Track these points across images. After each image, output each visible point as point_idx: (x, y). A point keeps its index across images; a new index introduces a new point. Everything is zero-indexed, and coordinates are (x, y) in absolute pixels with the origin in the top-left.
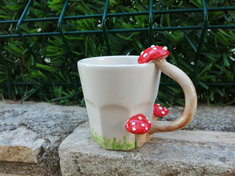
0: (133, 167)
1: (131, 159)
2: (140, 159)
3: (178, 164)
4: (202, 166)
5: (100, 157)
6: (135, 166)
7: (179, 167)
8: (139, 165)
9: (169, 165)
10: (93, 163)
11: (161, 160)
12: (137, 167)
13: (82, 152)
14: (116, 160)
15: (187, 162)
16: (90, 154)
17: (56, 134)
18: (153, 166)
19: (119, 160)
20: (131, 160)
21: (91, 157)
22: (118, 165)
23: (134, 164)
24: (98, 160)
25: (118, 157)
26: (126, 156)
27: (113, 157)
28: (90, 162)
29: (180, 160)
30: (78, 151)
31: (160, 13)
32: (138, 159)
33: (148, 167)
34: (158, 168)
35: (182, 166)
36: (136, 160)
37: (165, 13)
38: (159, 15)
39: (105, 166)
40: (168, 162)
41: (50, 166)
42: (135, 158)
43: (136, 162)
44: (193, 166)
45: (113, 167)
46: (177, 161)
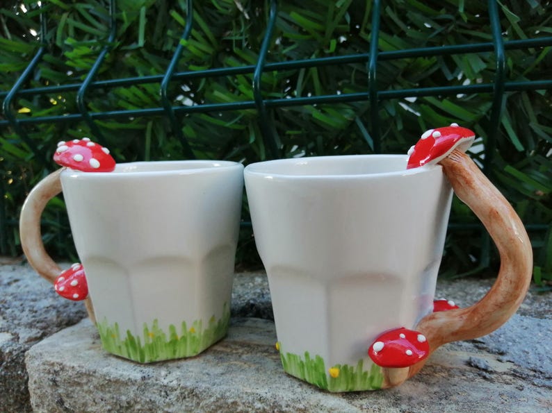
0: (159, 400)
1: (158, 382)
2: (175, 383)
3: (250, 398)
4: (301, 406)
5: (97, 374)
6: (163, 399)
7: (251, 405)
8: (173, 397)
9: (230, 401)
10: (85, 388)
11: (214, 389)
12: (167, 400)
13: (64, 363)
14: (127, 384)
15: (269, 395)
16: (79, 366)
17: (38, 325)
18: (198, 401)
19: (134, 383)
20: (157, 384)
21: (80, 375)
22: (132, 395)
23: (163, 393)
24: (95, 381)
25: (131, 377)
26: (146, 376)
27: (121, 375)
28: (79, 384)
29: (254, 391)
30: (59, 361)
31: (299, 66)
32: (171, 384)
33: (190, 403)
34: (208, 406)
35: (258, 405)
36: (166, 386)
37: (308, 66)
38: (295, 71)
39: (108, 396)
40: (228, 394)
41: (13, 390)
42: (165, 382)
43: (166, 390)
44: (281, 406)
45: (124, 398)
46: (249, 391)
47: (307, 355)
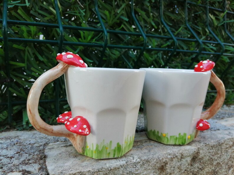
0: (133, 170)
1: (131, 162)
2: (138, 160)
3: (166, 155)
5: (103, 169)
6: (135, 169)
7: (167, 158)
8: (139, 166)
9: (161, 159)
11: (155, 156)
12: (137, 168)
13: (82, 171)
14: (119, 168)
16: (92, 169)
18: (149, 163)
19: (122, 166)
20: (131, 163)
21: (94, 173)
22: (121, 172)
23: (135, 166)
24: (101, 173)
25: (121, 164)
26: (127, 162)
29: (167, 152)
33: (146, 166)
34: (153, 164)
35: (169, 157)
36: (135, 163)
40: (160, 156)
42: (134, 161)
44: (175, 154)
46: (165, 153)
47: (180, 134)
